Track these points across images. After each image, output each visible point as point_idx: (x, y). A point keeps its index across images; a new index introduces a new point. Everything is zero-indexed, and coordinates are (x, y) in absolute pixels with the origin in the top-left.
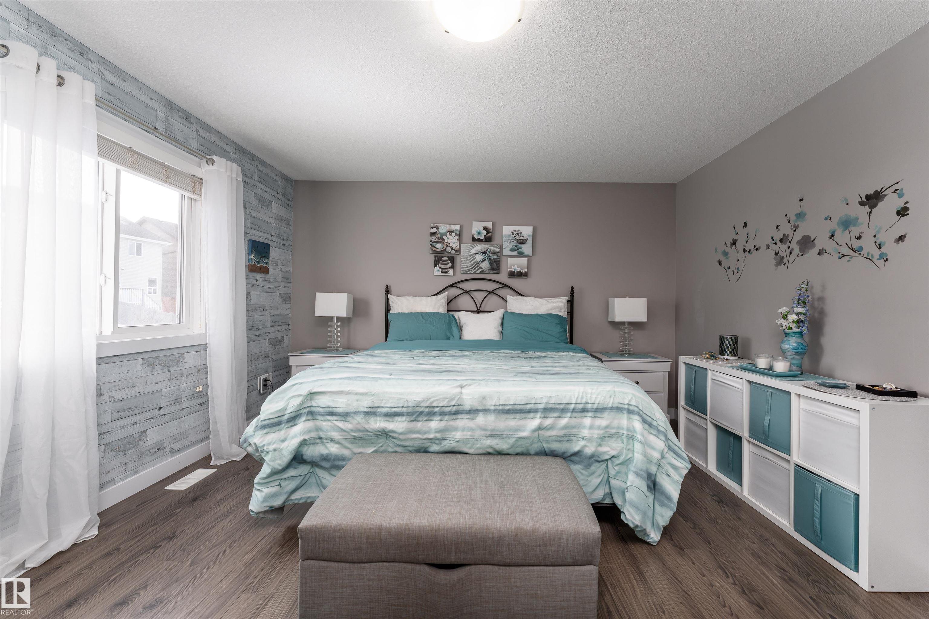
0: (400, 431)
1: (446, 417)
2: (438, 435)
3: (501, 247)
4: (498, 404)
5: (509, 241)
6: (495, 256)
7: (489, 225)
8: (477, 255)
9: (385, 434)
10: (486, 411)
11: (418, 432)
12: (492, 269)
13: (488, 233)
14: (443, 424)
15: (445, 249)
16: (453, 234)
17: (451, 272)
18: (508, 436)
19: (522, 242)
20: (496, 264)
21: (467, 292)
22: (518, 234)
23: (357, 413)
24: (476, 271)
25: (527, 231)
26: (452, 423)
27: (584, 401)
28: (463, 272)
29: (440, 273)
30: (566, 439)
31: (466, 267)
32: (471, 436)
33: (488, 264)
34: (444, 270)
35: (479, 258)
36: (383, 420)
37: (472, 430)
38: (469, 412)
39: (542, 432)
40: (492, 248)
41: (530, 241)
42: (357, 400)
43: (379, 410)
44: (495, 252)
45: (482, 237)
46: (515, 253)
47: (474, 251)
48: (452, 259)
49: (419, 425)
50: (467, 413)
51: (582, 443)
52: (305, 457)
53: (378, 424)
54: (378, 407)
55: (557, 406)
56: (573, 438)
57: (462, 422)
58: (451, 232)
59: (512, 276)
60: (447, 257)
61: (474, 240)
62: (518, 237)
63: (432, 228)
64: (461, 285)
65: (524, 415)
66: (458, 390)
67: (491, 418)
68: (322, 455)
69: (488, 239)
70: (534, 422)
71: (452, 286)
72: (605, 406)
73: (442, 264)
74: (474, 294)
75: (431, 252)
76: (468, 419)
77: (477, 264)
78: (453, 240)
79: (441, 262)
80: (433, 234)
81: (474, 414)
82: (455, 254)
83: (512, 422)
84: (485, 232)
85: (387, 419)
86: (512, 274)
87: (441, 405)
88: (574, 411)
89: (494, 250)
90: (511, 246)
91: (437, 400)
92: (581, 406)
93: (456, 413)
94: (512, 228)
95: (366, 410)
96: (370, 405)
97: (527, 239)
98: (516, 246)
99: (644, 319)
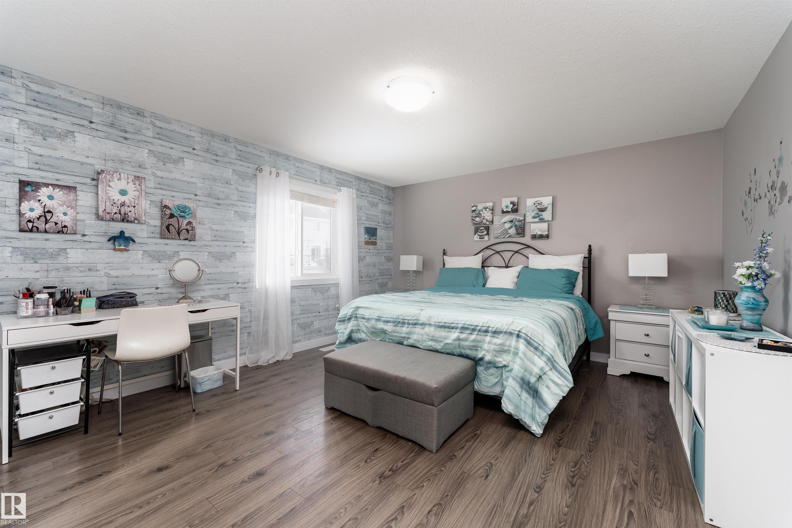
0: (390, 330)
1: (410, 326)
2: (406, 336)
3: (525, 216)
4: (437, 321)
5: (531, 211)
6: (520, 223)
7: (515, 199)
8: (506, 224)
9: (384, 332)
10: (430, 325)
11: (397, 333)
12: (518, 234)
13: (514, 205)
14: (409, 329)
15: (482, 221)
16: (488, 210)
17: (486, 238)
18: (441, 342)
19: (543, 210)
20: (521, 230)
21: (498, 252)
22: (539, 204)
23: (372, 319)
24: (505, 236)
25: (547, 201)
26: (413, 329)
27: (487, 325)
28: (495, 237)
29: (478, 239)
30: (475, 348)
31: (498, 234)
32: (421, 338)
33: (515, 230)
34: (481, 237)
35: (507, 226)
36: (383, 324)
37: (422, 335)
38: (422, 324)
39: (461, 342)
40: (518, 218)
41: (550, 208)
43: (382, 318)
44: (520, 220)
45: (510, 210)
46: (537, 220)
47: (503, 220)
48: (487, 229)
49: (398, 328)
50: (420, 325)
51: (483, 352)
52: (353, 338)
53: (380, 325)
55: (470, 327)
56: (479, 349)
57: (418, 329)
58: (486, 208)
59: (533, 238)
60: (483, 227)
61: (503, 212)
62: (539, 207)
63: (473, 207)
64: (493, 247)
65: (450, 330)
66: (419, 311)
67: (432, 329)
68: (359, 338)
69: (515, 211)
70: (454, 335)
71: (487, 248)
72: (501, 330)
73: (480, 232)
74: (503, 254)
75: (472, 224)
76: (421, 328)
77: (506, 230)
78: (488, 214)
79: (479, 231)
80: (473, 211)
81: (424, 326)
82: (489, 224)
83: (443, 333)
84: (512, 206)
85: (385, 323)
86: (534, 237)
87: (408, 319)
88: (479, 331)
89: (519, 219)
90: (533, 214)
91: (407, 316)
92: (484, 328)
93: (415, 324)
94: (534, 200)
95: (376, 318)
96: (378, 315)
97: (547, 207)
98: (537, 214)
99: (665, 274)
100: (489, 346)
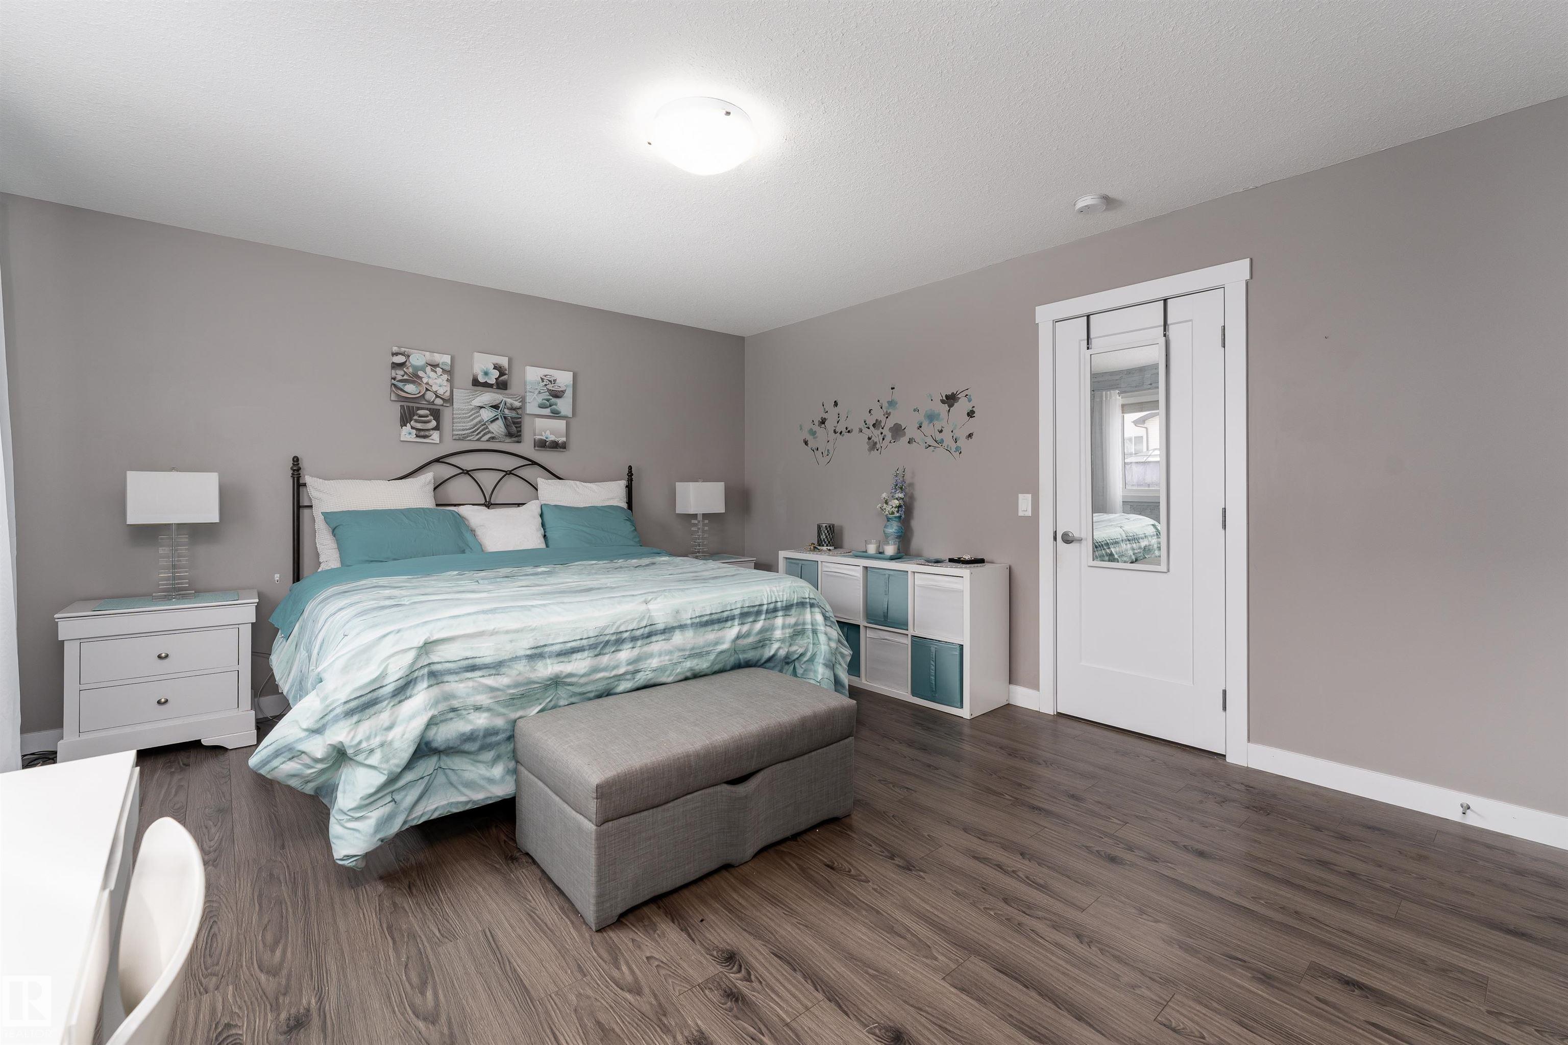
0: (582, 672)
1: (639, 643)
2: (630, 668)
3: (523, 400)
4: (694, 616)
5: (536, 392)
6: (514, 414)
7: (504, 362)
8: (483, 409)
9: (556, 682)
10: (682, 627)
11: (604, 669)
12: (510, 435)
13: (502, 374)
14: (636, 652)
15: (423, 395)
16: (439, 370)
17: (435, 436)
18: (708, 653)
19: (557, 395)
20: (516, 427)
21: (467, 472)
22: (550, 381)
23: (515, 659)
24: (481, 438)
25: (564, 379)
26: (646, 649)
27: (774, 600)
28: (457, 437)
29: (412, 438)
30: (761, 645)
31: (463, 430)
32: (670, 660)
33: (503, 426)
34: (422, 433)
35: (487, 414)
36: (555, 662)
37: (670, 652)
38: (664, 631)
39: (740, 642)
40: (509, 401)
41: (569, 393)
42: (511, 641)
43: (547, 649)
44: (514, 406)
45: (493, 381)
46: (547, 411)
47: (477, 402)
48: (436, 414)
49: (605, 660)
50: (661, 633)
51: (776, 646)
52: (435, 745)
53: (548, 669)
54: (545, 645)
55: (751, 610)
56: (767, 642)
57: (657, 646)
58: (434, 366)
59: (541, 447)
60: (427, 409)
61: (476, 383)
62: (550, 387)
63: (396, 354)
64: (453, 460)
65: (722, 625)
66: (643, 607)
67: (689, 633)
68: (463, 734)
69: (502, 385)
70: (732, 631)
71: (438, 460)
73: (416, 421)
74: (480, 476)
75: (393, 398)
76: (664, 640)
77: (484, 425)
78: (439, 381)
79: (416, 417)
80: (396, 366)
81: (669, 633)
82: (442, 405)
83: (710, 635)
84: (496, 373)
85: (561, 659)
86: (542, 445)
87: (630, 628)
88: (766, 611)
89: (511, 404)
90: (540, 399)
91: (624, 622)
92: (772, 606)
93: (650, 635)
94: (543, 372)
95: (529, 652)
96: (532, 644)
97: (565, 390)
98: (548, 400)
99: (721, 509)
100: (784, 631)
